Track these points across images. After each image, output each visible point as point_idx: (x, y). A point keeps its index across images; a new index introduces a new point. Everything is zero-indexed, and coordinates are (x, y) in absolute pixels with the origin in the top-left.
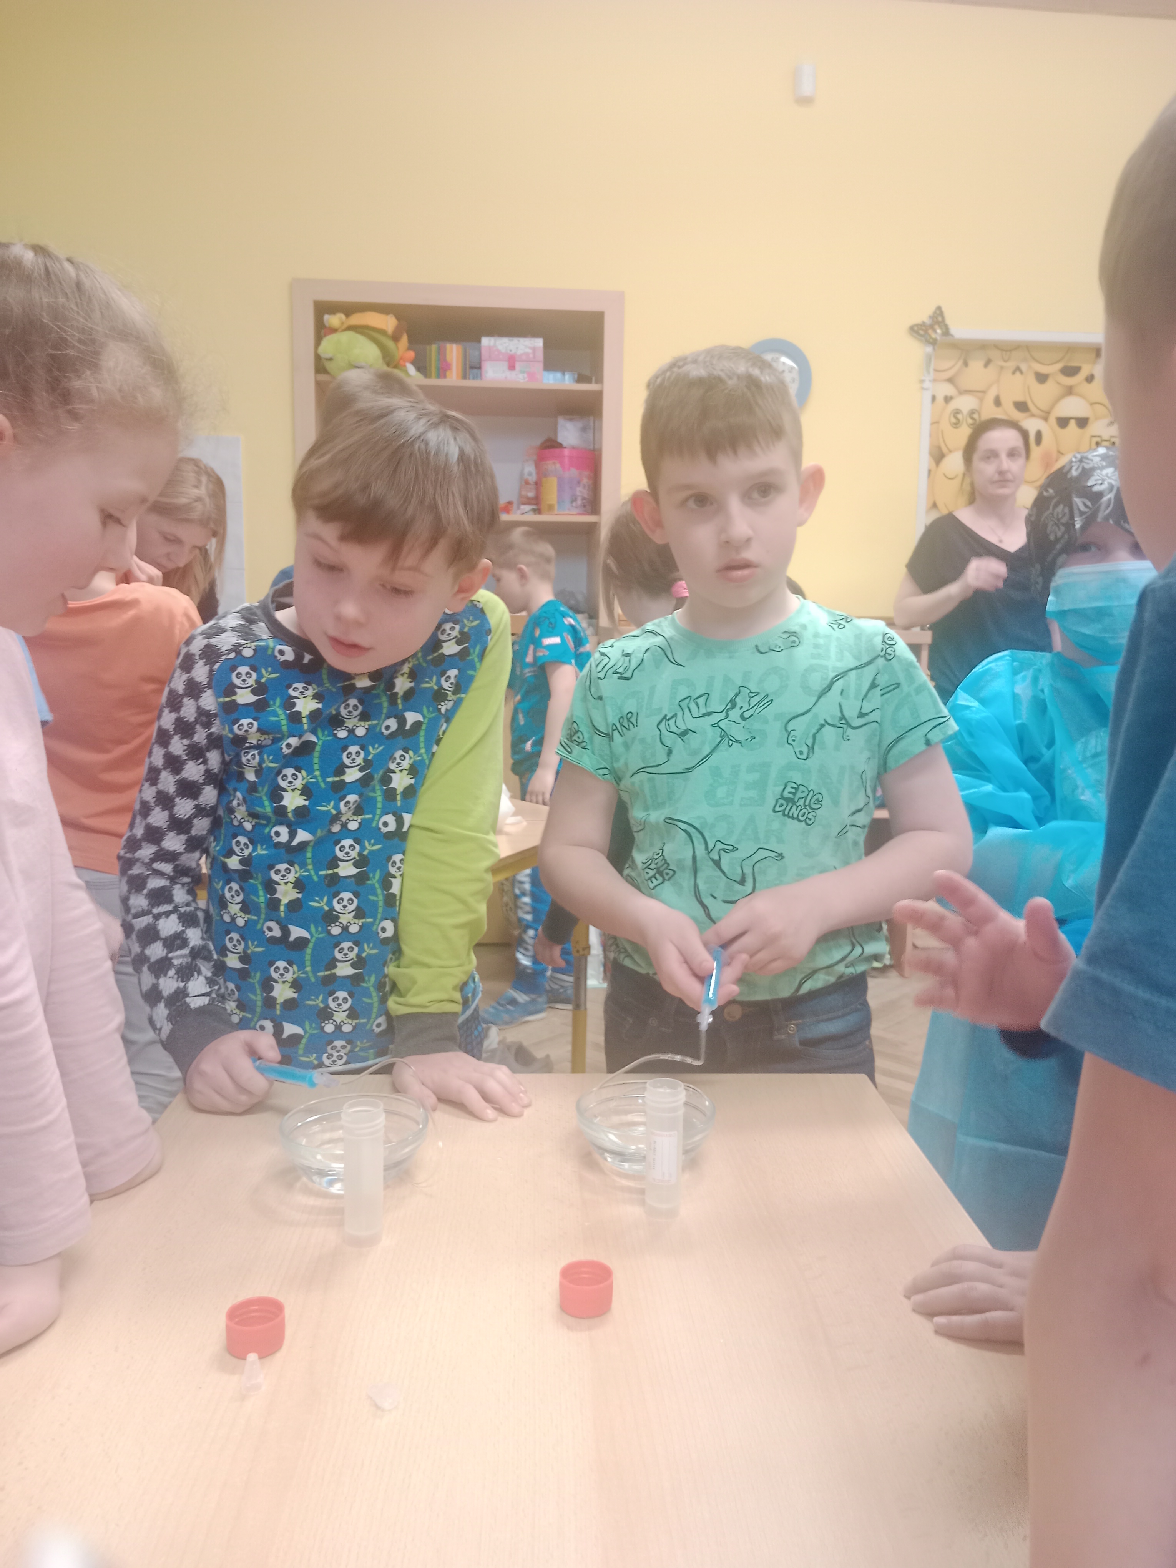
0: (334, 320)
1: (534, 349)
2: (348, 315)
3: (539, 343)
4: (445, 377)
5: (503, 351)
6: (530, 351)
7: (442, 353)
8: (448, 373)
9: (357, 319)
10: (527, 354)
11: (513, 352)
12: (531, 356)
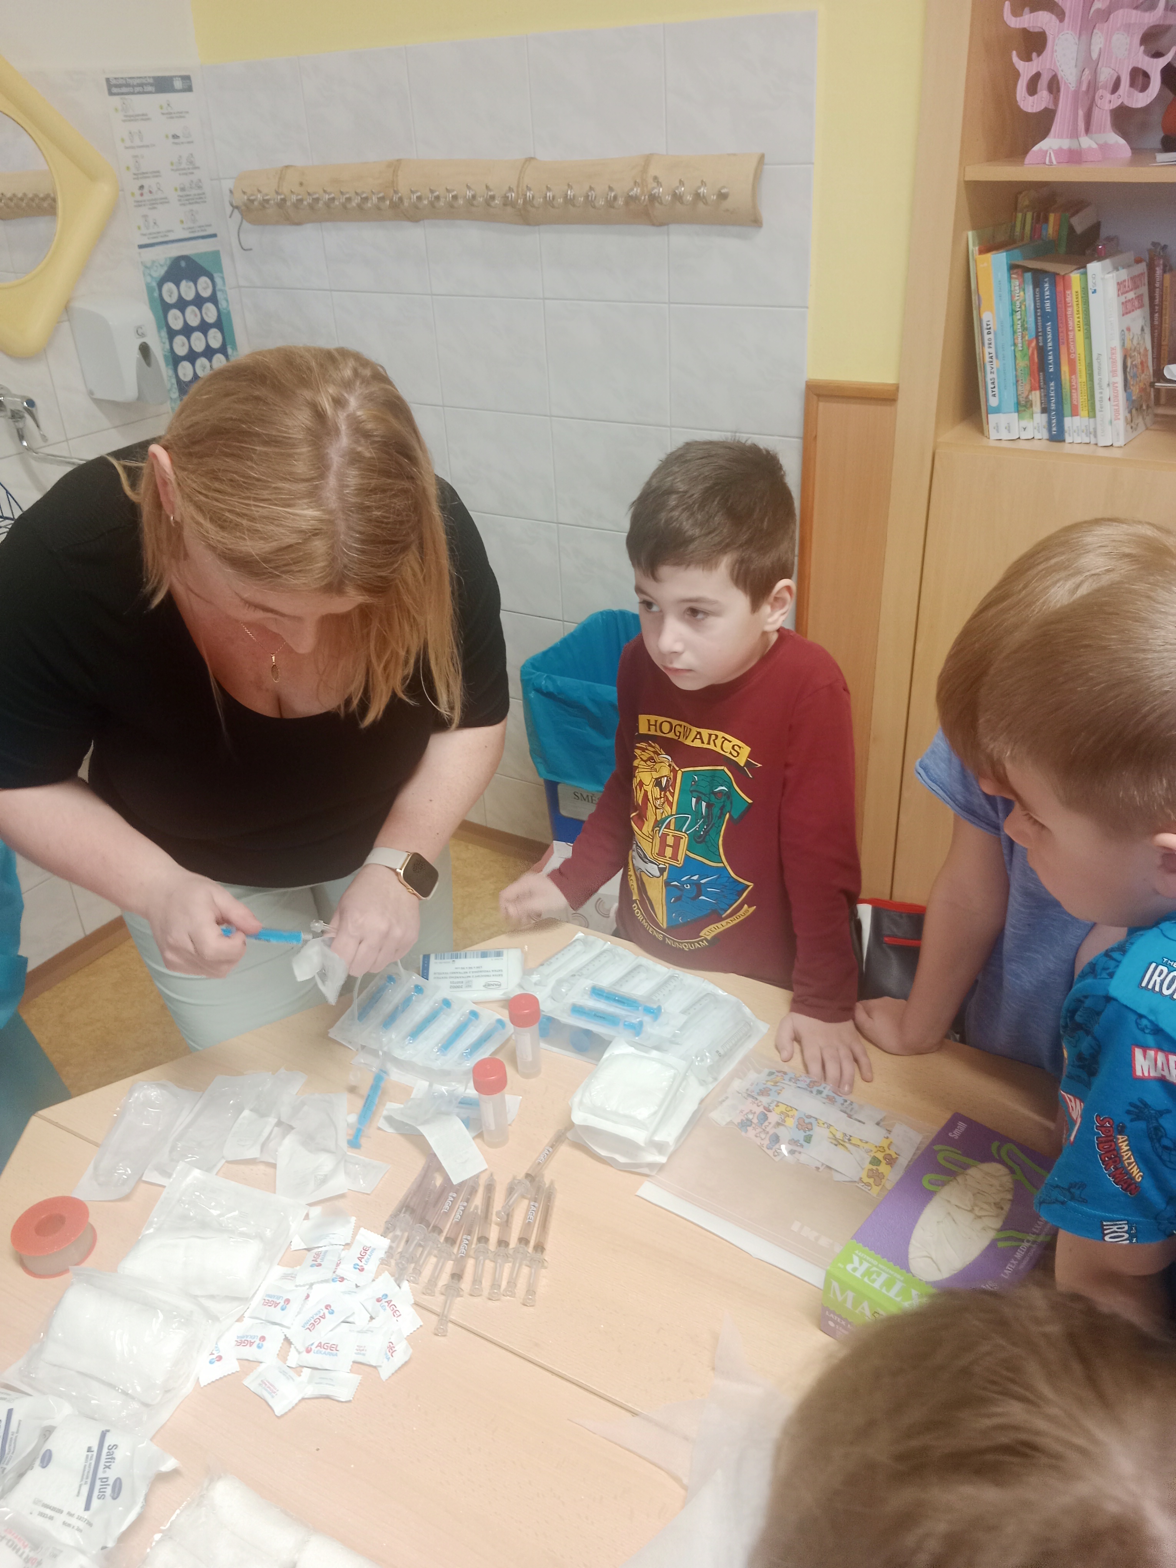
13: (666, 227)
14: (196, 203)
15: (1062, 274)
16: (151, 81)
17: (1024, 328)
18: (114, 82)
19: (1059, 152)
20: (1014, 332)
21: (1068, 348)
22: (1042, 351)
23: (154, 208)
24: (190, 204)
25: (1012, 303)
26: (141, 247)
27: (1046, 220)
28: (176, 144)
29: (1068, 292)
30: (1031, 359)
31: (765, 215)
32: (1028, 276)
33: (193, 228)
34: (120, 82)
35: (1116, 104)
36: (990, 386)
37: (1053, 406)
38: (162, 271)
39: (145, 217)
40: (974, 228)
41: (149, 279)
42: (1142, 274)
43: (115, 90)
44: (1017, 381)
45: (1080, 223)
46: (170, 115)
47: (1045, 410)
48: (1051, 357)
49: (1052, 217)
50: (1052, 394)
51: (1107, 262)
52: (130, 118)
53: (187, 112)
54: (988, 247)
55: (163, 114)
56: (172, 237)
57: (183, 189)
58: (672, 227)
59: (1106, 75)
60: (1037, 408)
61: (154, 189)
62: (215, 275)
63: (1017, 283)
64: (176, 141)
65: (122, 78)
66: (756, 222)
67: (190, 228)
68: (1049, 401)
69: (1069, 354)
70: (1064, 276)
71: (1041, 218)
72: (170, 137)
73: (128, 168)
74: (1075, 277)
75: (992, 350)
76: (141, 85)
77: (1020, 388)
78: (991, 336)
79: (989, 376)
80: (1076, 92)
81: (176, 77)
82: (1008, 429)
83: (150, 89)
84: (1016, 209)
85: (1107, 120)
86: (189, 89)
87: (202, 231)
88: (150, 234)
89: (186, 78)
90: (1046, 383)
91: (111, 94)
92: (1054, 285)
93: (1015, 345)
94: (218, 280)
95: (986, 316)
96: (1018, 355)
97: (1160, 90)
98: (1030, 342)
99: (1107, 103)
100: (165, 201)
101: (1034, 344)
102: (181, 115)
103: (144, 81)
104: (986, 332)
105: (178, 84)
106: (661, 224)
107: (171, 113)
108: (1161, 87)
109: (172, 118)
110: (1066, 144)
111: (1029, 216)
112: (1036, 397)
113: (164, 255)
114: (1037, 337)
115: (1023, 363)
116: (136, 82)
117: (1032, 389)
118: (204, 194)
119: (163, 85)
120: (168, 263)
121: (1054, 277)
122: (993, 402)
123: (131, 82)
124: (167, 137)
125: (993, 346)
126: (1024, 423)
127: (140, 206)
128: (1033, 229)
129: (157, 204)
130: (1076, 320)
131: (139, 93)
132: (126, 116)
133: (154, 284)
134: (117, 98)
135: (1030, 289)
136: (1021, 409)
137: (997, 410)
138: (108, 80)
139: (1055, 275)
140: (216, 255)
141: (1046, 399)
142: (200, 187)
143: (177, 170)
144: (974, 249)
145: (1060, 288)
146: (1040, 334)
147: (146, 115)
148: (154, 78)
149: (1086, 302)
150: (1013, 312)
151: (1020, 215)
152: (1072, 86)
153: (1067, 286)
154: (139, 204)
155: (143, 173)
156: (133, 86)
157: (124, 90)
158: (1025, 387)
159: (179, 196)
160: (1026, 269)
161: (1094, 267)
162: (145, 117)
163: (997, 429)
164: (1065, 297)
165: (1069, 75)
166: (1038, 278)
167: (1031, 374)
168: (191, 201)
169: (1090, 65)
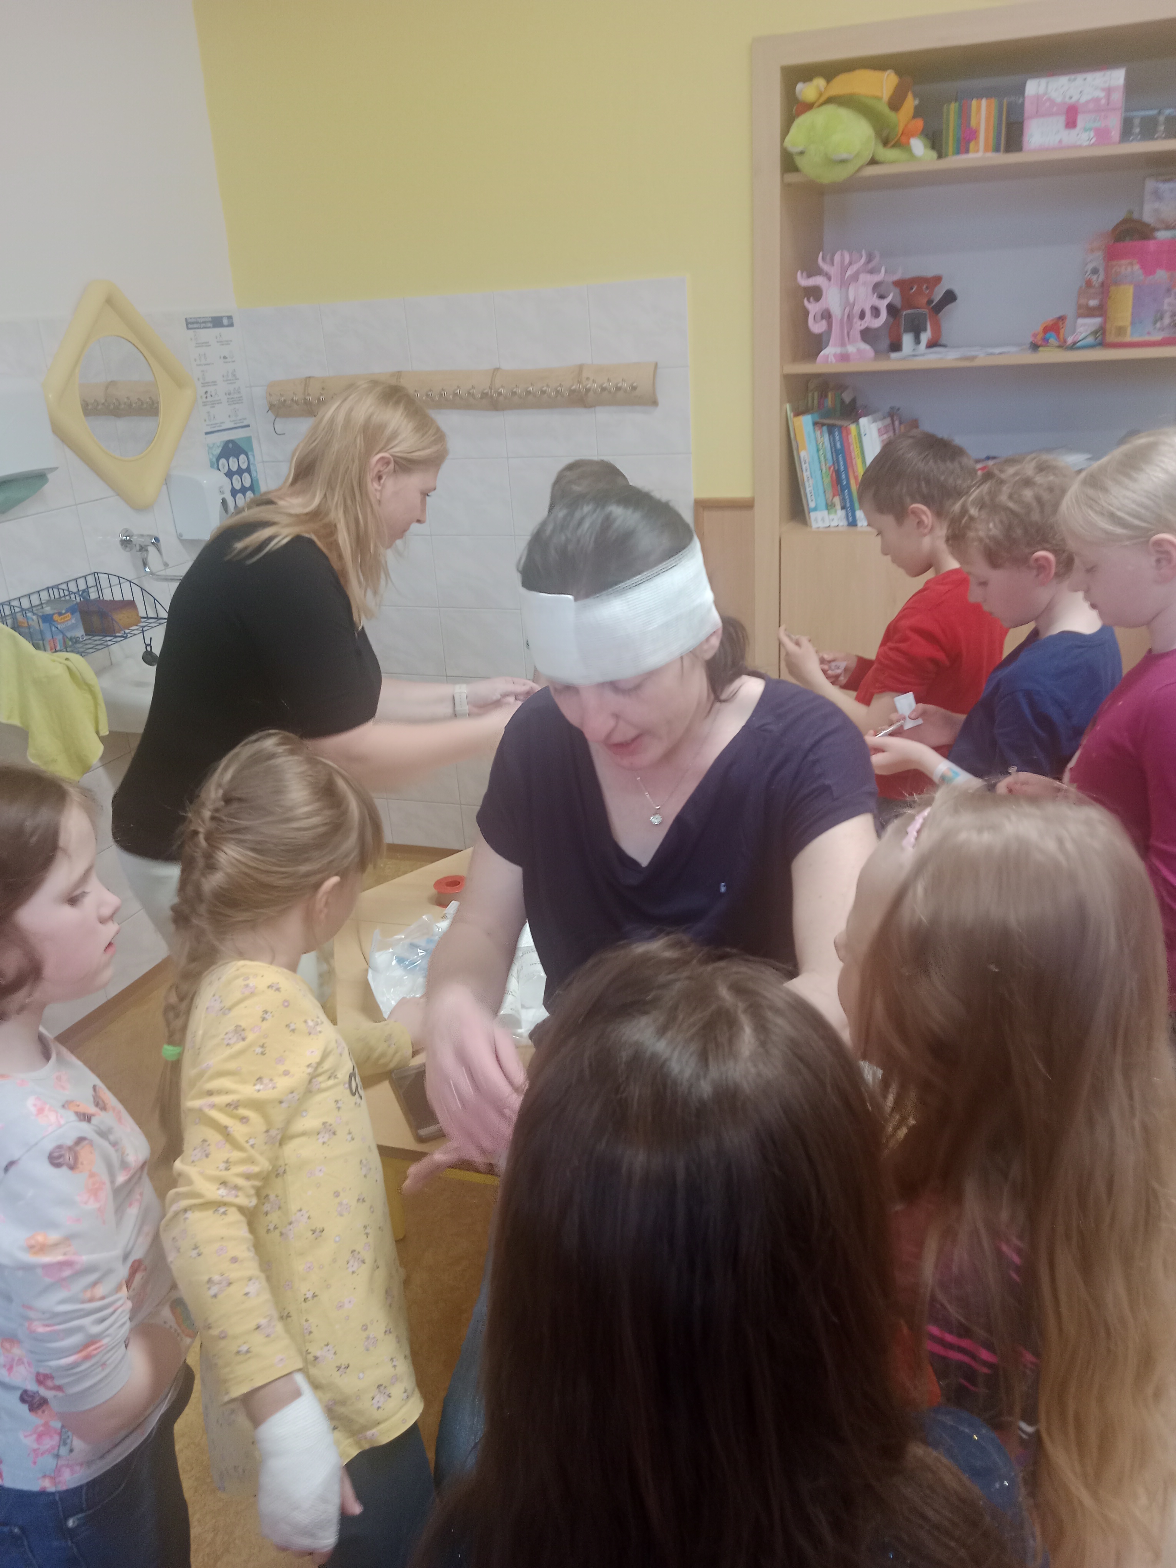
0: (808, 91)
1: (1109, 91)
2: (829, 79)
3: (1117, 77)
4: (967, 151)
5: (1059, 100)
6: (1102, 94)
7: (964, 114)
8: (972, 145)
9: (842, 85)
10: (1097, 100)
11: (1074, 100)
12: (1103, 102)
13: (593, 409)
14: (238, 403)
15: (845, 425)
16: (210, 319)
17: (826, 460)
18: (189, 321)
19: (835, 355)
20: (820, 462)
21: (853, 470)
22: (838, 472)
23: (214, 407)
24: (235, 404)
25: (817, 445)
26: (207, 433)
27: (826, 396)
28: (226, 362)
29: (849, 437)
30: (832, 477)
31: (660, 399)
32: (825, 428)
33: (236, 420)
34: (193, 320)
35: (863, 327)
36: (809, 495)
37: (848, 505)
38: (218, 451)
39: (208, 412)
40: (789, 401)
41: (211, 457)
42: (888, 425)
43: (190, 326)
44: (825, 492)
45: (847, 397)
46: (221, 343)
47: (843, 508)
48: (844, 475)
49: (830, 395)
50: (847, 497)
51: (870, 417)
52: (199, 345)
53: (231, 341)
54: (798, 413)
55: (217, 342)
56: (224, 427)
57: (230, 394)
58: (598, 409)
59: (857, 310)
60: (838, 506)
61: (213, 394)
62: (250, 454)
63: (818, 433)
64: (226, 360)
65: (194, 318)
66: (655, 403)
67: (234, 421)
68: (846, 503)
69: (854, 473)
70: (846, 427)
71: (823, 395)
72: (222, 357)
73: (198, 379)
74: (853, 427)
75: (808, 473)
76: (204, 322)
77: (827, 495)
78: (807, 464)
79: (808, 490)
80: (842, 320)
81: (224, 316)
82: (823, 520)
83: (209, 325)
84: (807, 390)
85: (859, 336)
86: (231, 325)
87: (241, 423)
88: (212, 425)
89: (230, 318)
90: (842, 491)
91: (188, 328)
92: (840, 433)
93: (821, 470)
94: (251, 457)
95: (803, 454)
96: (824, 475)
97: (887, 318)
98: (830, 468)
99: (859, 325)
100: (219, 402)
101: (832, 468)
102: (228, 343)
103: (207, 320)
104: (803, 463)
105: (225, 322)
106: (591, 407)
107: (221, 342)
108: (887, 316)
109: (223, 345)
110: (838, 350)
111: (816, 394)
112: (837, 500)
113: (219, 439)
114: (834, 464)
115: (827, 480)
116: (202, 320)
117: (834, 496)
118: (242, 397)
119: (216, 322)
120: (222, 445)
121: (841, 428)
122: (812, 505)
123: (199, 320)
124: (220, 358)
125: (808, 470)
126: (832, 516)
127: (206, 405)
128: (819, 402)
129: (215, 404)
130: (856, 453)
131: (204, 328)
132: (196, 344)
133: (214, 460)
134: (191, 331)
135: (826, 436)
136: (829, 508)
137: (815, 509)
138: (186, 319)
139: (841, 427)
140: (249, 439)
141: (843, 500)
142: (239, 392)
143: (227, 380)
144: (790, 414)
145: (844, 434)
146: (836, 462)
147: (208, 343)
148: (213, 318)
149: (861, 442)
150: (818, 450)
151: (810, 395)
152: (839, 317)
153: (848, 433)
154: (205, 404)
155: (207, 383)
156: (200, 323)
157: (195, 326)
158: (829, 494)
159: (228, 399)
160: (823, 425)
161: (863, 421)
162: (207, 344)
163: (816, 520)
164: (848, 439)
165: (837, 311)
166: (831, 429)
167: (833, 487)
168: (235, 402)
169: (848, 304)
